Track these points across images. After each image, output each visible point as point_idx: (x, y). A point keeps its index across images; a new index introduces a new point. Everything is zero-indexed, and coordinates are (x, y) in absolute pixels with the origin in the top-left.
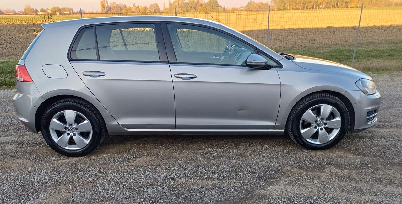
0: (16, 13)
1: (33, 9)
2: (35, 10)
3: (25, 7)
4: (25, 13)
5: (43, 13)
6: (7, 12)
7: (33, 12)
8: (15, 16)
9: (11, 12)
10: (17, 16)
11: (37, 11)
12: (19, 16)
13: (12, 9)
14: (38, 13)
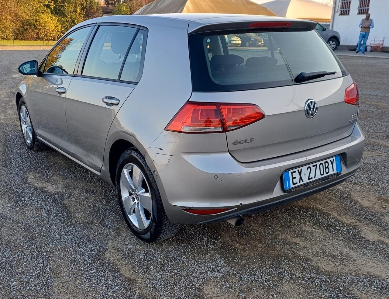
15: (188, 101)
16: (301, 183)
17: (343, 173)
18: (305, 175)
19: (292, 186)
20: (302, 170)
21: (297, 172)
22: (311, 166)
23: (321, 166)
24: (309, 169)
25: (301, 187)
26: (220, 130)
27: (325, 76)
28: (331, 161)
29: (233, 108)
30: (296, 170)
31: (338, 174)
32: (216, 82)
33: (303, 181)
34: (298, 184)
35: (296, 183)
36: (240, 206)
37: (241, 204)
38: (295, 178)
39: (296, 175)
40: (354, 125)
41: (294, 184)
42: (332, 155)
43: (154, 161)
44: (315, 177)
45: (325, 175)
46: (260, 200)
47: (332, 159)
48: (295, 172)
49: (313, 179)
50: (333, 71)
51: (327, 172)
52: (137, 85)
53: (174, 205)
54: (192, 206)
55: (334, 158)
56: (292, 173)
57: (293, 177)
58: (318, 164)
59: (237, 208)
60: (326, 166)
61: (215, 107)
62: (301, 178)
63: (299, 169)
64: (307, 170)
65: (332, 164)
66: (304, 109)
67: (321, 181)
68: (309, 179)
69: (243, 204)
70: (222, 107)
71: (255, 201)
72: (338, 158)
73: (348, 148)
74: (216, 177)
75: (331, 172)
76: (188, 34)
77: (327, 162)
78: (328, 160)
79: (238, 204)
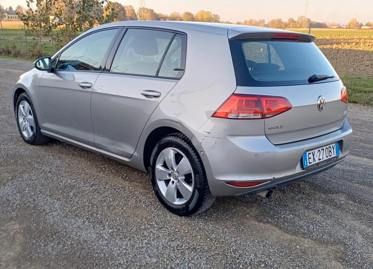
0: (340, 27)
1: (358, 23)
2: (360, 24)
3: (351, 20)
4: (349, 27)
5: (368, 27)
6: (332, 26)
7: (357, 26)
8: (339, 29)
9: (335, 26)
10: (341, 29)
11: (362, 25)
12: (343, 29)
13: (337, 22)
14: (362, 27)
15: (233, 93)
16: (314, 163)
17: (340, 156)
18: (316, 156)
19: (309, 165)
20: (315, 152)
21: (312, 153)
22: (320, 149)
23: (327, 149)
24: (319, 152)
25: (314, 166)
26: (260, 117)
27: (328, 79)
28: (332, 146)
29: (270, 100)
30: (311, 152)
31: (337, 157)
32: (255, 79)
33: (315, 161)
34: (312, 164)
35: (311, 163)
36: (273, 179)
37: (274, 178)
38: (310, 158)
39: (311, 156)
40: (344, 120)
41: (310, 163)
42: (333, 142)
43: (201, 143)
44: (323, 159)
45: (329, 157)
46: (287, 175)
47: (333, 145)
48: (310, 153)
49: (322, 160)
50: (332, 75)
51: (330, 155)
52: (179, 80)
53: (219, 180)
54: (234, 180)
55: (335, 144)
56: (309, 154)
57: (309, 157)
58: (325, 148)
59: (270, 181)
60: (330, 150)
61: (256, 99)
62: (314, 158)
63: (313, 151)
64: (318, 152)
65: (333, 148)
66: (317, 103)
67: (327, 162)
68: (319, 160)
69: (275, 178)
70: (262, 98)
71: (284, 176)
72: (337, 144)
73: (344, 137)
74: (256, 155)
75: (333, 156)
76: (228, 39)
77: (330, 147)
78: (331, 146)
79: (271, 178)
